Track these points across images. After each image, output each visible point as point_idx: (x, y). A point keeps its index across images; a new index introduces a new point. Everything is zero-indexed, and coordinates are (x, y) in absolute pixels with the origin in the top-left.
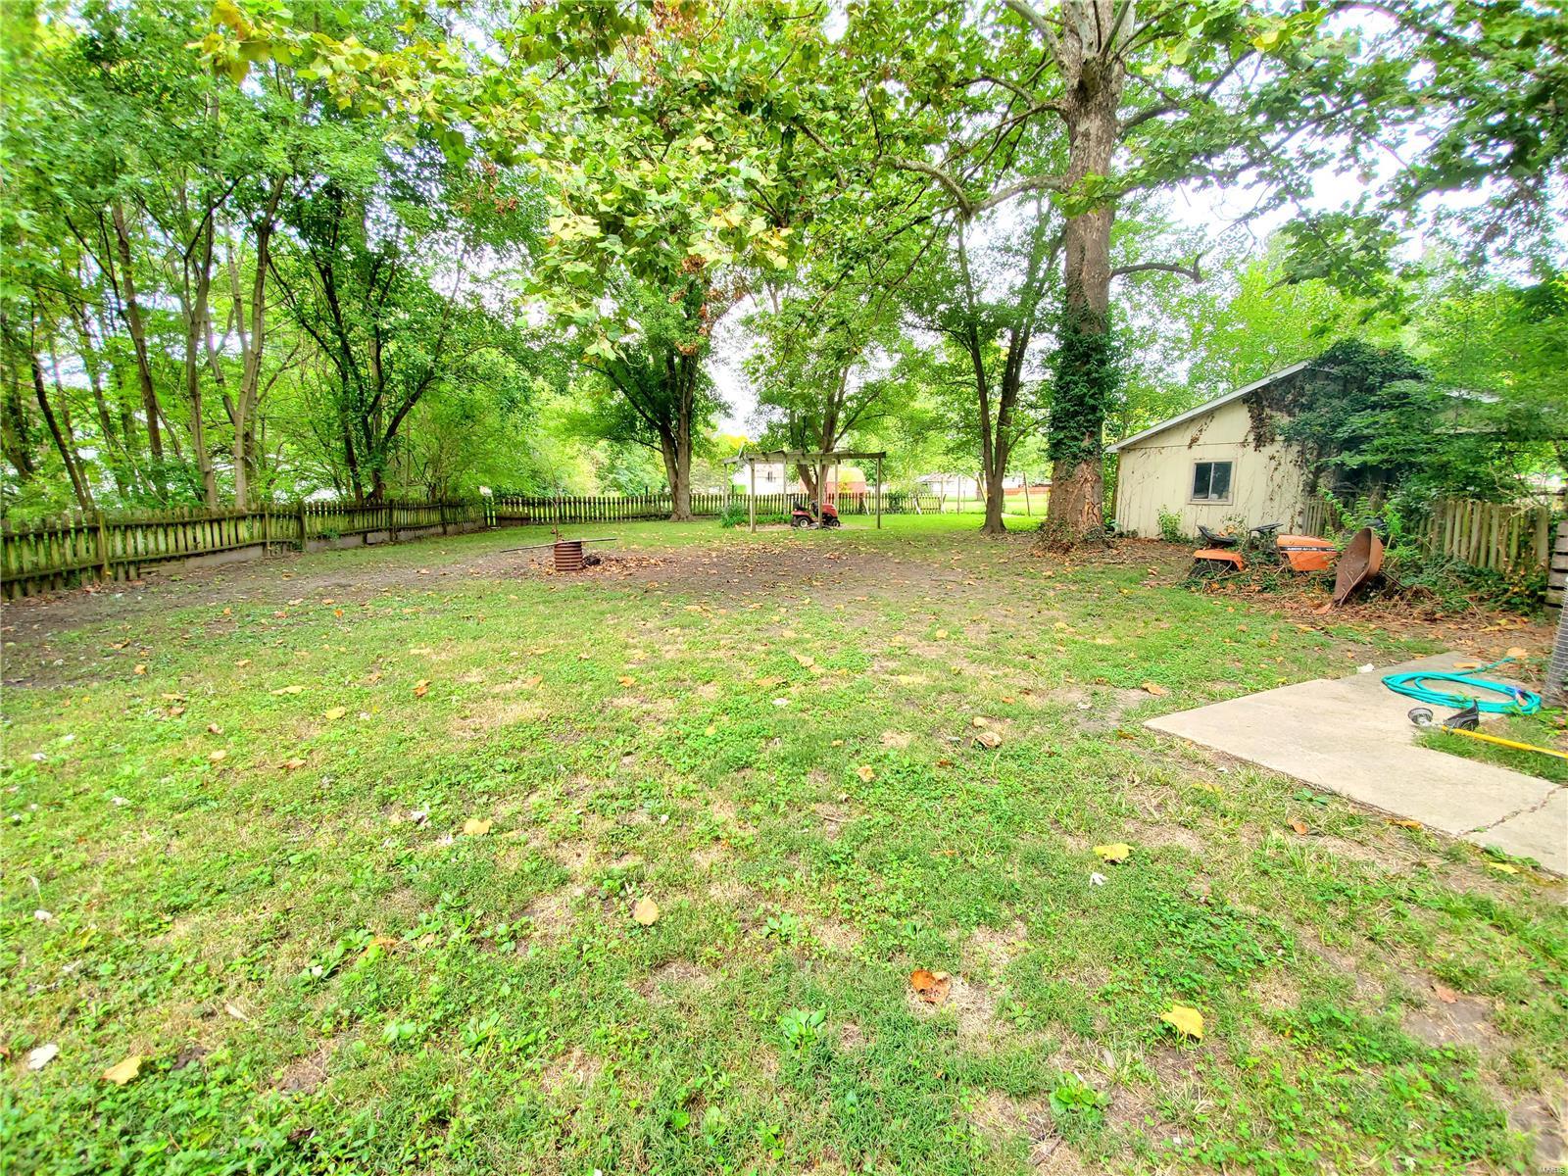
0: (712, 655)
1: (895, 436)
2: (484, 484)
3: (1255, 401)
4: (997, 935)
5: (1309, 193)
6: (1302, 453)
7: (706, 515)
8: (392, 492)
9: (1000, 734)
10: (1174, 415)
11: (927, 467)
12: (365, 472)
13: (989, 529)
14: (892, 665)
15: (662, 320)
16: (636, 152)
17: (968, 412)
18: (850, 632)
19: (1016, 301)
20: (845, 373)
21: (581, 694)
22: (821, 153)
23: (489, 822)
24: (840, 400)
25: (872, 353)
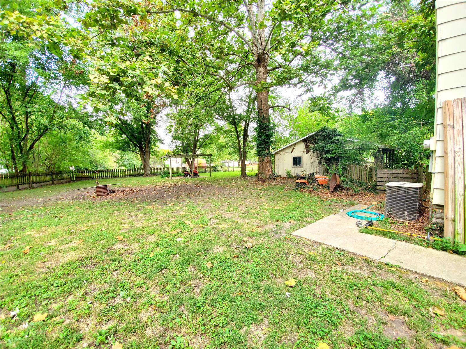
0: (155, 224)
1: (214, 149)
2: (71, 166)
3: (305, 141)
4: (258, 327)
5: (313, 91)
6: (317, 154)
7: (156, 174)
8: (31, 169)
9: (252, 243)
10: (286, 145)
11: (224, 158)
12: (19, 163)
13: (242, 176)
14: (216, 221)
15: (138, 113)
16: (125, 58)
17: (235, 143)
18: (202, 211)
19: (245, 114)
20: (199, 131)
21: (99, 246)
22: (187, 66)
23: (46, 314)
24: (198, 139)
25: (206, 126)
